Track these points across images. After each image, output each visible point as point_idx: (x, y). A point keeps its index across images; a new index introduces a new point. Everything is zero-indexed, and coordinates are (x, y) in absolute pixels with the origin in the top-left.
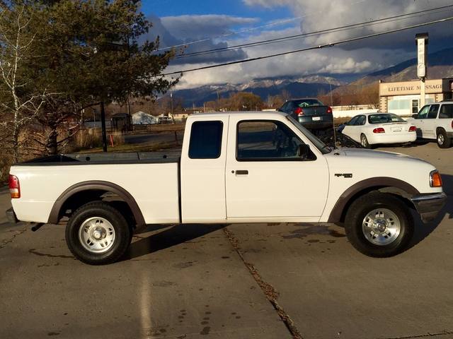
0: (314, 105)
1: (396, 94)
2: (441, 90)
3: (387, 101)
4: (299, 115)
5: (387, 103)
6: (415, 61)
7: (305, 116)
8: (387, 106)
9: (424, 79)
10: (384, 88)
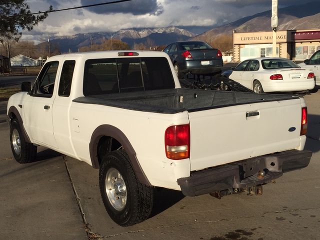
0: (201, 48)
1: (248, 43)
2: (285, 40)
3: (239, 49)
4: (187, 59)
5: (239, 51)
6: (269, 14)
7: (194, 60)
8: (239, 54)
9: (275, 29)
10: (238, 38)
